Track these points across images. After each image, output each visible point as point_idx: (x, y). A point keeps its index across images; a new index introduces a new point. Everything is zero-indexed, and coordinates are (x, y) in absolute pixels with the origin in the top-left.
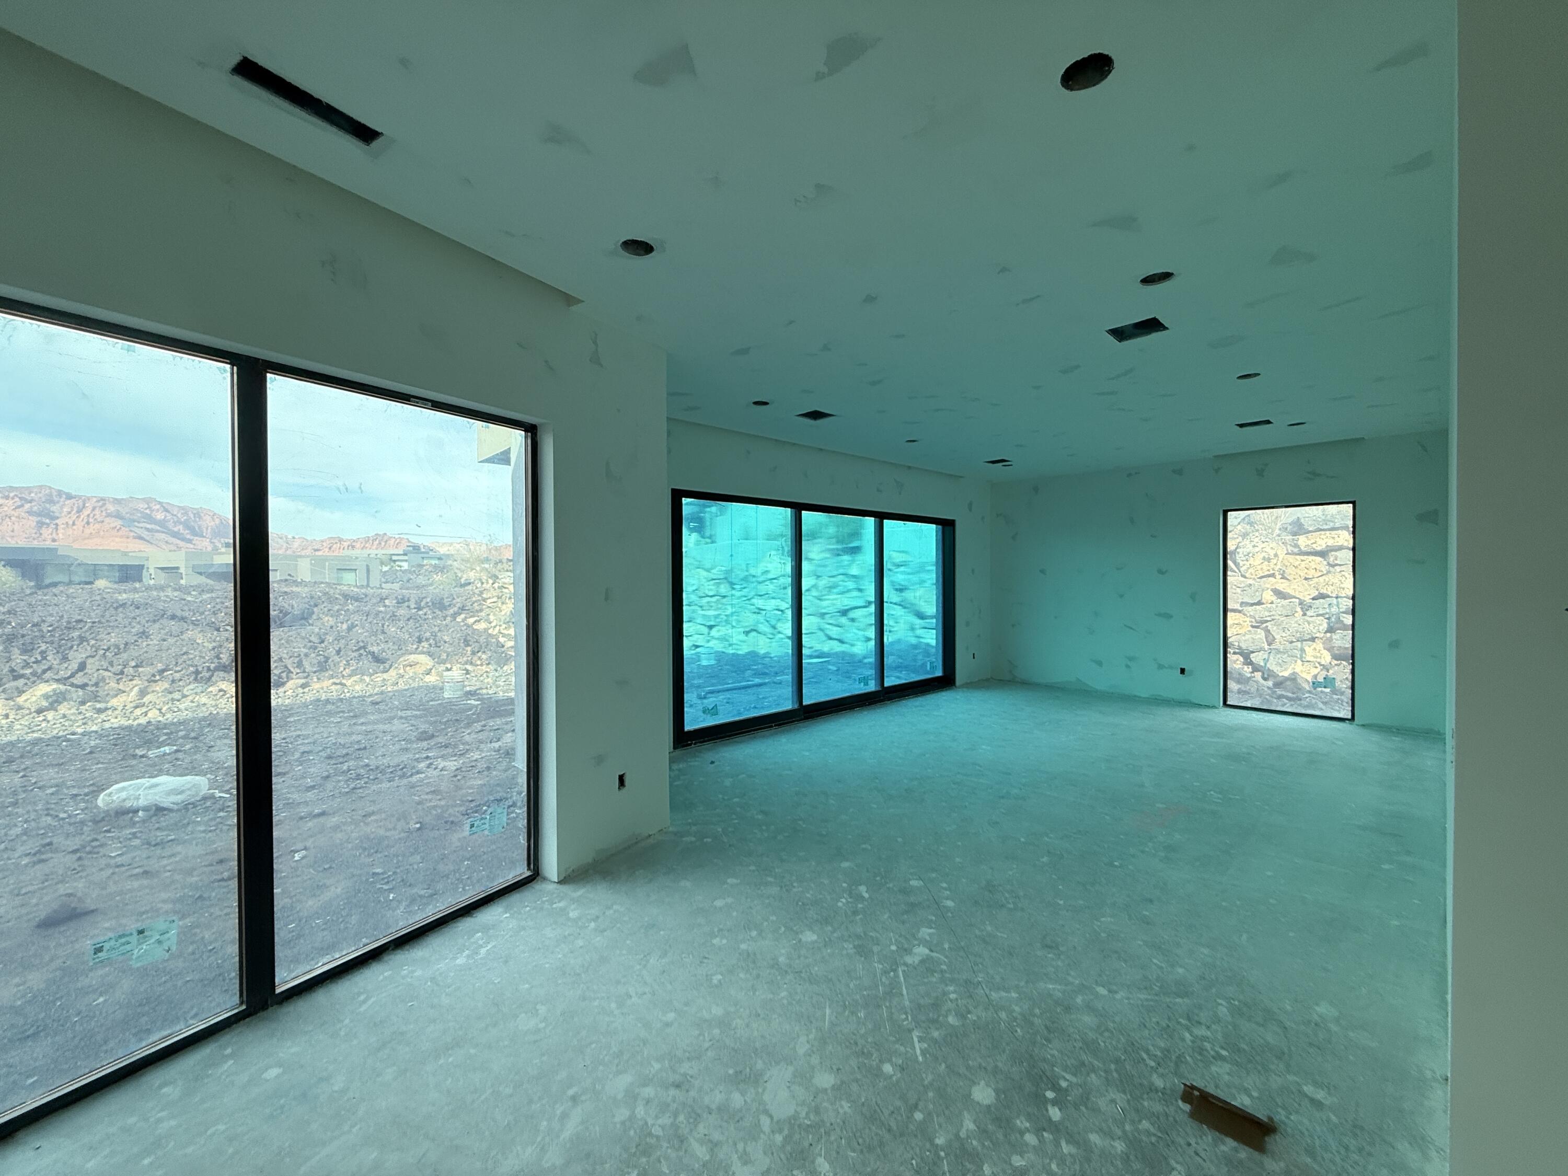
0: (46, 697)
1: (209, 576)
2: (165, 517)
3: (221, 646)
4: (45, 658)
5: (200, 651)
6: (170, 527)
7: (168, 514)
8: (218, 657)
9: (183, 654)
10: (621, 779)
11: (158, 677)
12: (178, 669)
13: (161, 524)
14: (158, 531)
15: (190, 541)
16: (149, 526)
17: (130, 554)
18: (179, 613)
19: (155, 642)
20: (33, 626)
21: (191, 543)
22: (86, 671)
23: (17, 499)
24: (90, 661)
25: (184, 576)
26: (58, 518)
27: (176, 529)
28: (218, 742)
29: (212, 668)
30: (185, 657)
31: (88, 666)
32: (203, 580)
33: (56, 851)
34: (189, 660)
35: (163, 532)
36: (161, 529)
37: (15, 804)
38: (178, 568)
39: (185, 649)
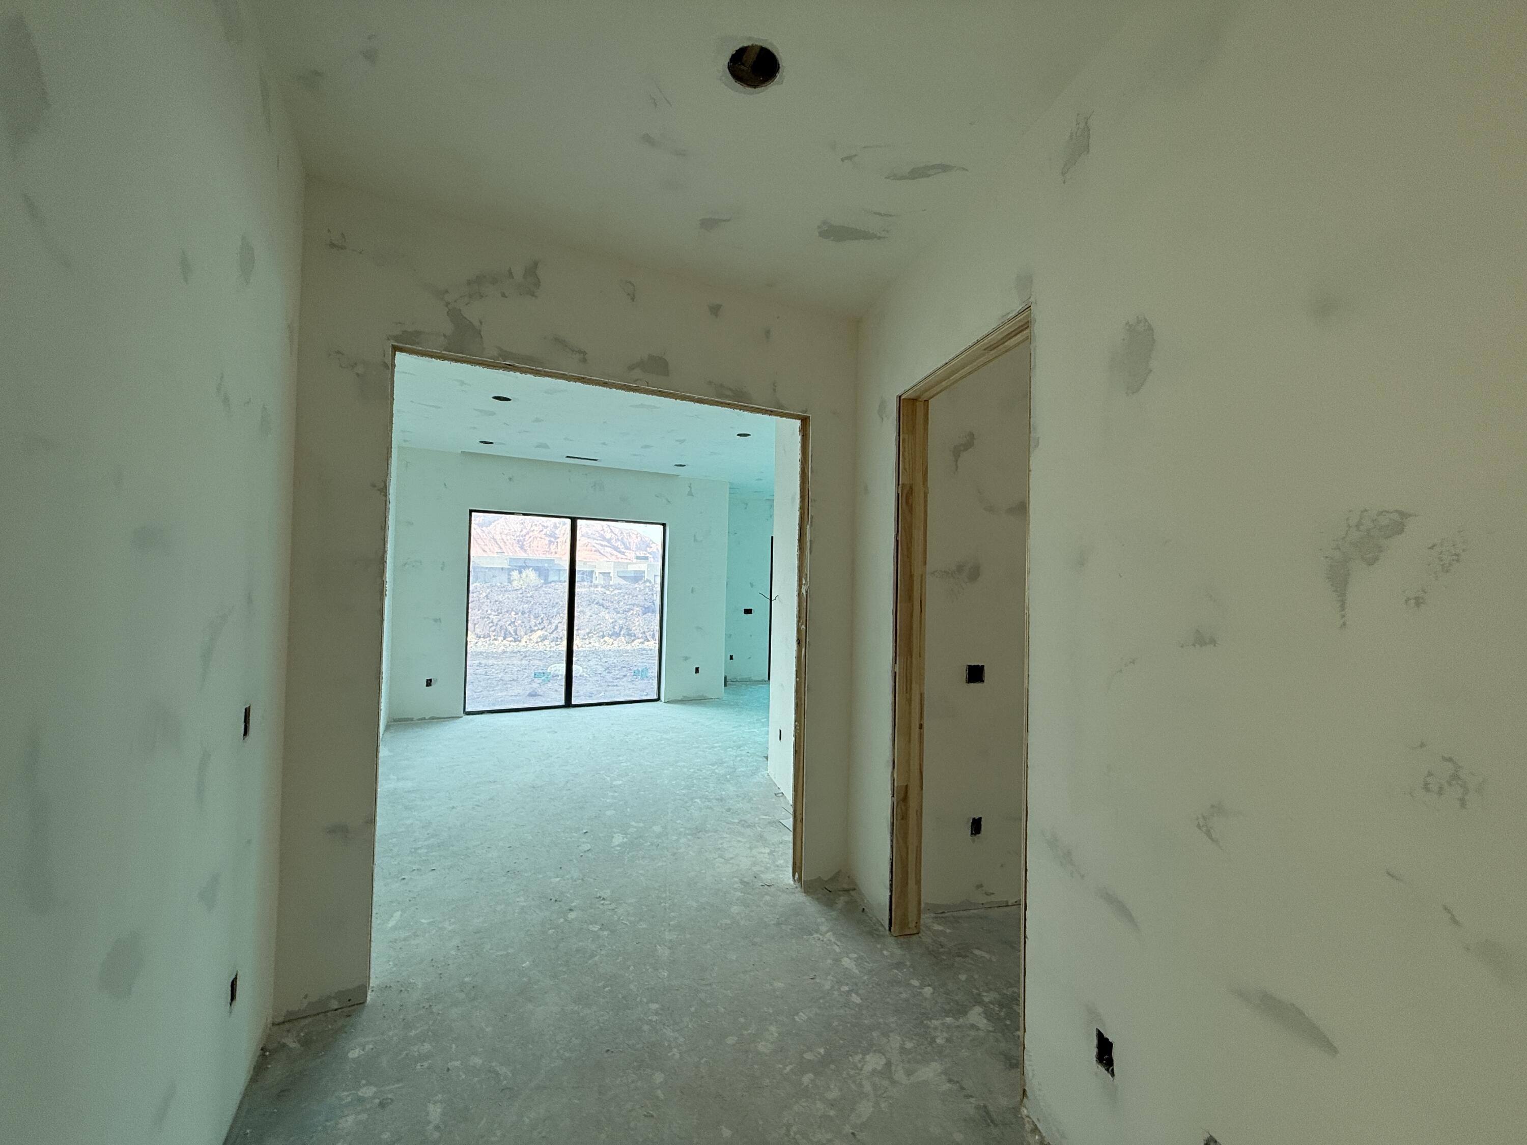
0: (540, 637)
1: (624, 578)
2: (611, 536)
3: (616, 621)
4: (542, 622)
5: (606, 624)
6: (613, 544)
7: (613, 534)
8: (614, 628)
9: (598, 625)
10: (697, 669)
11: (586, 637)
12: (595, 633)
13: (609, 541)
14: (607, 546)
15: (623, 553)
16: (602, 543)
17: (588, 563)
18: (601, 601)
19: (587, 617)
20: (539, 604)
21: (624, 555)
22: (558, 630)
23: (540, 526)
24: (559, 625)
25: (613, 579)
26: (558, 538)
27: (616, 545)
28: (593, 659)
29: (610, 633)
30: (599, 626)
31: (559, 628)
32: (623, 582)
33: (535, 682)
34: (601, 628)
35: (609, 547)
36: (609, 545)
37: (525, 669)
38: (609, 573)
39: (599, 622)
